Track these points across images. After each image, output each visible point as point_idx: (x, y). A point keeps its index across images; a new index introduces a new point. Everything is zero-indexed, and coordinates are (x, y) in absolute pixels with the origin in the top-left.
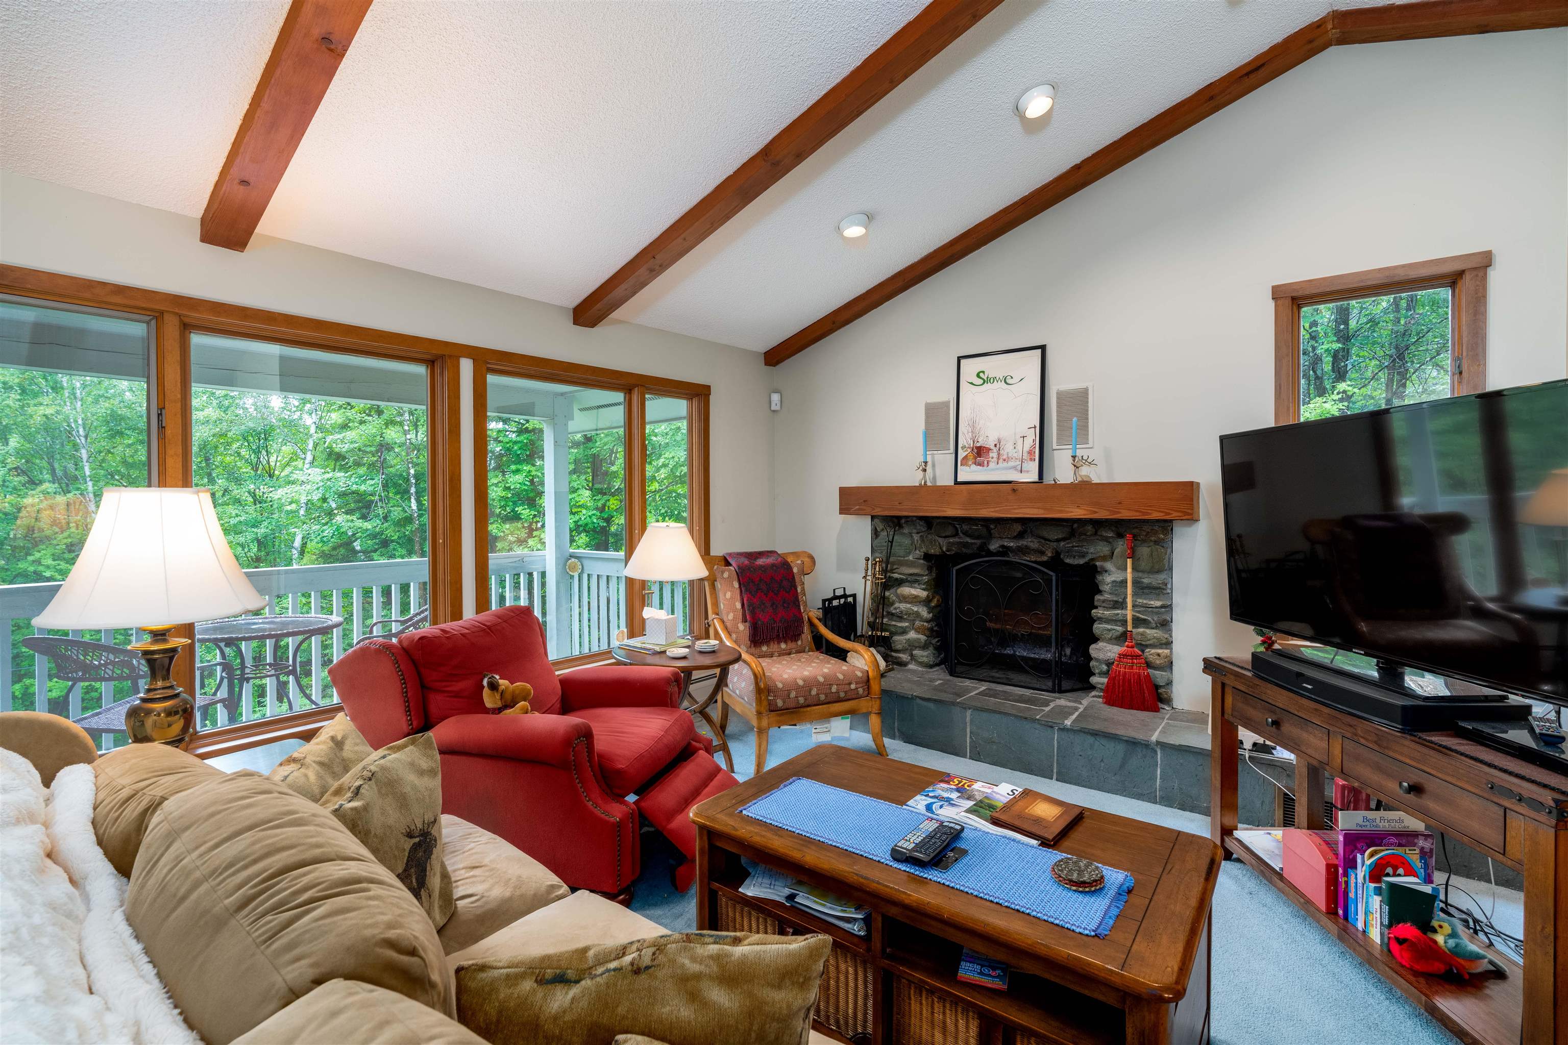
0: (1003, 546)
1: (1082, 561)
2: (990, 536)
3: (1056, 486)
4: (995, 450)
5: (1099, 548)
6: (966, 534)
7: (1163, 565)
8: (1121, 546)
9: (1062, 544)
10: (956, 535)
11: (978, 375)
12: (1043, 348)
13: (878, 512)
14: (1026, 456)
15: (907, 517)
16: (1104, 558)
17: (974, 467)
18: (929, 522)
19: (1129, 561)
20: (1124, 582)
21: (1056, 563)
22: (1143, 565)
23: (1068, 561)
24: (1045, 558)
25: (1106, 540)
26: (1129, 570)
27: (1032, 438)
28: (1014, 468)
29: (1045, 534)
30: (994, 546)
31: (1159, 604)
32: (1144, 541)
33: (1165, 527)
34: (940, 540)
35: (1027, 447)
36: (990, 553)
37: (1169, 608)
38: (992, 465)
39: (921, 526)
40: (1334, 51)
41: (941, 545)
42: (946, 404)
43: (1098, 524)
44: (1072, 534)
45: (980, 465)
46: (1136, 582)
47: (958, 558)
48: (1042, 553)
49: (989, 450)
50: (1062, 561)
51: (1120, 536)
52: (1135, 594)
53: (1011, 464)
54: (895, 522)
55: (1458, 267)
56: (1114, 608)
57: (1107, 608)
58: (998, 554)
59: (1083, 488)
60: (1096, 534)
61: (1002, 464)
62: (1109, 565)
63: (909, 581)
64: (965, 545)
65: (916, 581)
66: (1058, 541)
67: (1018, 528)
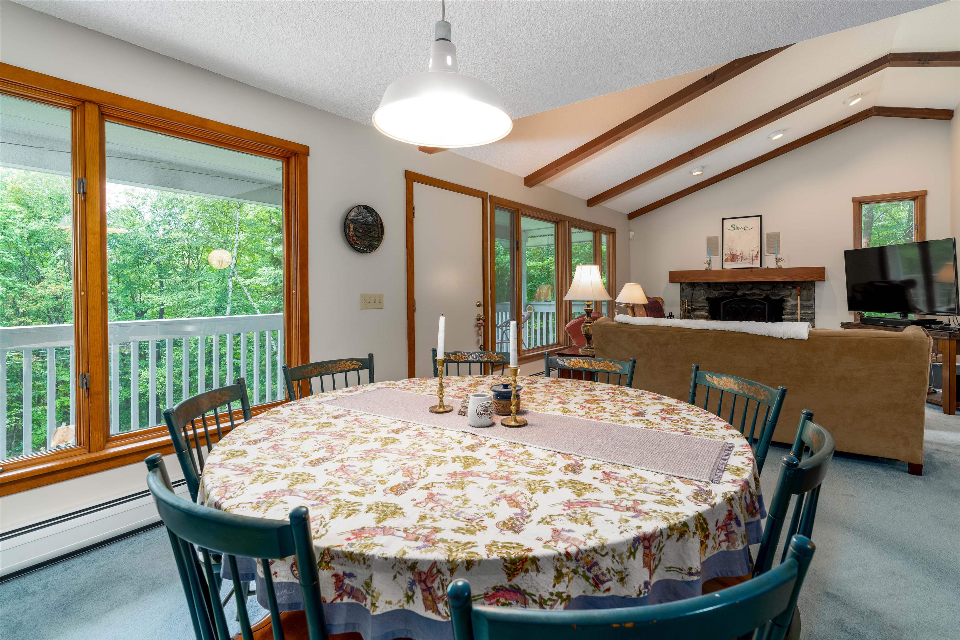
0: (744, 293)
1: (778, 298)
2: (738, 289)
3: (768, 269)
4: (740, 256)
5: (785, 292)
6: (727, 289)
7: (811, 298)
8: (794, 291)
9: (769, 292)
10: (722, 289)
11: (732, 226)
12: (761, 216)
13: (683, 281)
14: (754, 258)
15: (697, 283)
16: (788, 296)
17: (731, 262)
18: (709, 285)
19: (799, 297)
20: (797, 304)
21: (767, 298)
22: (804, 298)
23: (772, 298)
24: (762, 297)
25: (788, 289)
26: (799, 300)
27: (757, 250)
28: (749, 262)
29: (762, 288)
30: (739, 293)
31: (810, 312)
32: (804, 289)
33: (812, 283)
34: (715, 292)
35: (755, 255)
36: (737, 296)
37: (813, 313)
38: (739, 262)
39: (705, 286)
40: (874, 118)
41: (715, 294)
42: (717, 237)
43: (785, 283)
44: (774, 288)
45: (733, 261)
46: (801, 304)
47: (723, 299)
48: (761, 295)
49: (737, 256)
50: (770, 298)
51: (794, 288)
52: (800, 309)
53: (747, 261)
54: (693, 285)
55: (916, 195)
56: (792, 315)
57: (789, 315)
58: (741, 296)
59: (779, 270)
60: (784, 287)
61: (743, 261)
62: (789, 299)
63: (699, 309)
64: (726, 293)
65: (702, 309)
66: (768, 290)
67: (751, 286)
